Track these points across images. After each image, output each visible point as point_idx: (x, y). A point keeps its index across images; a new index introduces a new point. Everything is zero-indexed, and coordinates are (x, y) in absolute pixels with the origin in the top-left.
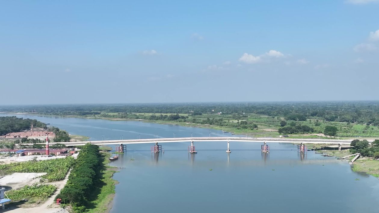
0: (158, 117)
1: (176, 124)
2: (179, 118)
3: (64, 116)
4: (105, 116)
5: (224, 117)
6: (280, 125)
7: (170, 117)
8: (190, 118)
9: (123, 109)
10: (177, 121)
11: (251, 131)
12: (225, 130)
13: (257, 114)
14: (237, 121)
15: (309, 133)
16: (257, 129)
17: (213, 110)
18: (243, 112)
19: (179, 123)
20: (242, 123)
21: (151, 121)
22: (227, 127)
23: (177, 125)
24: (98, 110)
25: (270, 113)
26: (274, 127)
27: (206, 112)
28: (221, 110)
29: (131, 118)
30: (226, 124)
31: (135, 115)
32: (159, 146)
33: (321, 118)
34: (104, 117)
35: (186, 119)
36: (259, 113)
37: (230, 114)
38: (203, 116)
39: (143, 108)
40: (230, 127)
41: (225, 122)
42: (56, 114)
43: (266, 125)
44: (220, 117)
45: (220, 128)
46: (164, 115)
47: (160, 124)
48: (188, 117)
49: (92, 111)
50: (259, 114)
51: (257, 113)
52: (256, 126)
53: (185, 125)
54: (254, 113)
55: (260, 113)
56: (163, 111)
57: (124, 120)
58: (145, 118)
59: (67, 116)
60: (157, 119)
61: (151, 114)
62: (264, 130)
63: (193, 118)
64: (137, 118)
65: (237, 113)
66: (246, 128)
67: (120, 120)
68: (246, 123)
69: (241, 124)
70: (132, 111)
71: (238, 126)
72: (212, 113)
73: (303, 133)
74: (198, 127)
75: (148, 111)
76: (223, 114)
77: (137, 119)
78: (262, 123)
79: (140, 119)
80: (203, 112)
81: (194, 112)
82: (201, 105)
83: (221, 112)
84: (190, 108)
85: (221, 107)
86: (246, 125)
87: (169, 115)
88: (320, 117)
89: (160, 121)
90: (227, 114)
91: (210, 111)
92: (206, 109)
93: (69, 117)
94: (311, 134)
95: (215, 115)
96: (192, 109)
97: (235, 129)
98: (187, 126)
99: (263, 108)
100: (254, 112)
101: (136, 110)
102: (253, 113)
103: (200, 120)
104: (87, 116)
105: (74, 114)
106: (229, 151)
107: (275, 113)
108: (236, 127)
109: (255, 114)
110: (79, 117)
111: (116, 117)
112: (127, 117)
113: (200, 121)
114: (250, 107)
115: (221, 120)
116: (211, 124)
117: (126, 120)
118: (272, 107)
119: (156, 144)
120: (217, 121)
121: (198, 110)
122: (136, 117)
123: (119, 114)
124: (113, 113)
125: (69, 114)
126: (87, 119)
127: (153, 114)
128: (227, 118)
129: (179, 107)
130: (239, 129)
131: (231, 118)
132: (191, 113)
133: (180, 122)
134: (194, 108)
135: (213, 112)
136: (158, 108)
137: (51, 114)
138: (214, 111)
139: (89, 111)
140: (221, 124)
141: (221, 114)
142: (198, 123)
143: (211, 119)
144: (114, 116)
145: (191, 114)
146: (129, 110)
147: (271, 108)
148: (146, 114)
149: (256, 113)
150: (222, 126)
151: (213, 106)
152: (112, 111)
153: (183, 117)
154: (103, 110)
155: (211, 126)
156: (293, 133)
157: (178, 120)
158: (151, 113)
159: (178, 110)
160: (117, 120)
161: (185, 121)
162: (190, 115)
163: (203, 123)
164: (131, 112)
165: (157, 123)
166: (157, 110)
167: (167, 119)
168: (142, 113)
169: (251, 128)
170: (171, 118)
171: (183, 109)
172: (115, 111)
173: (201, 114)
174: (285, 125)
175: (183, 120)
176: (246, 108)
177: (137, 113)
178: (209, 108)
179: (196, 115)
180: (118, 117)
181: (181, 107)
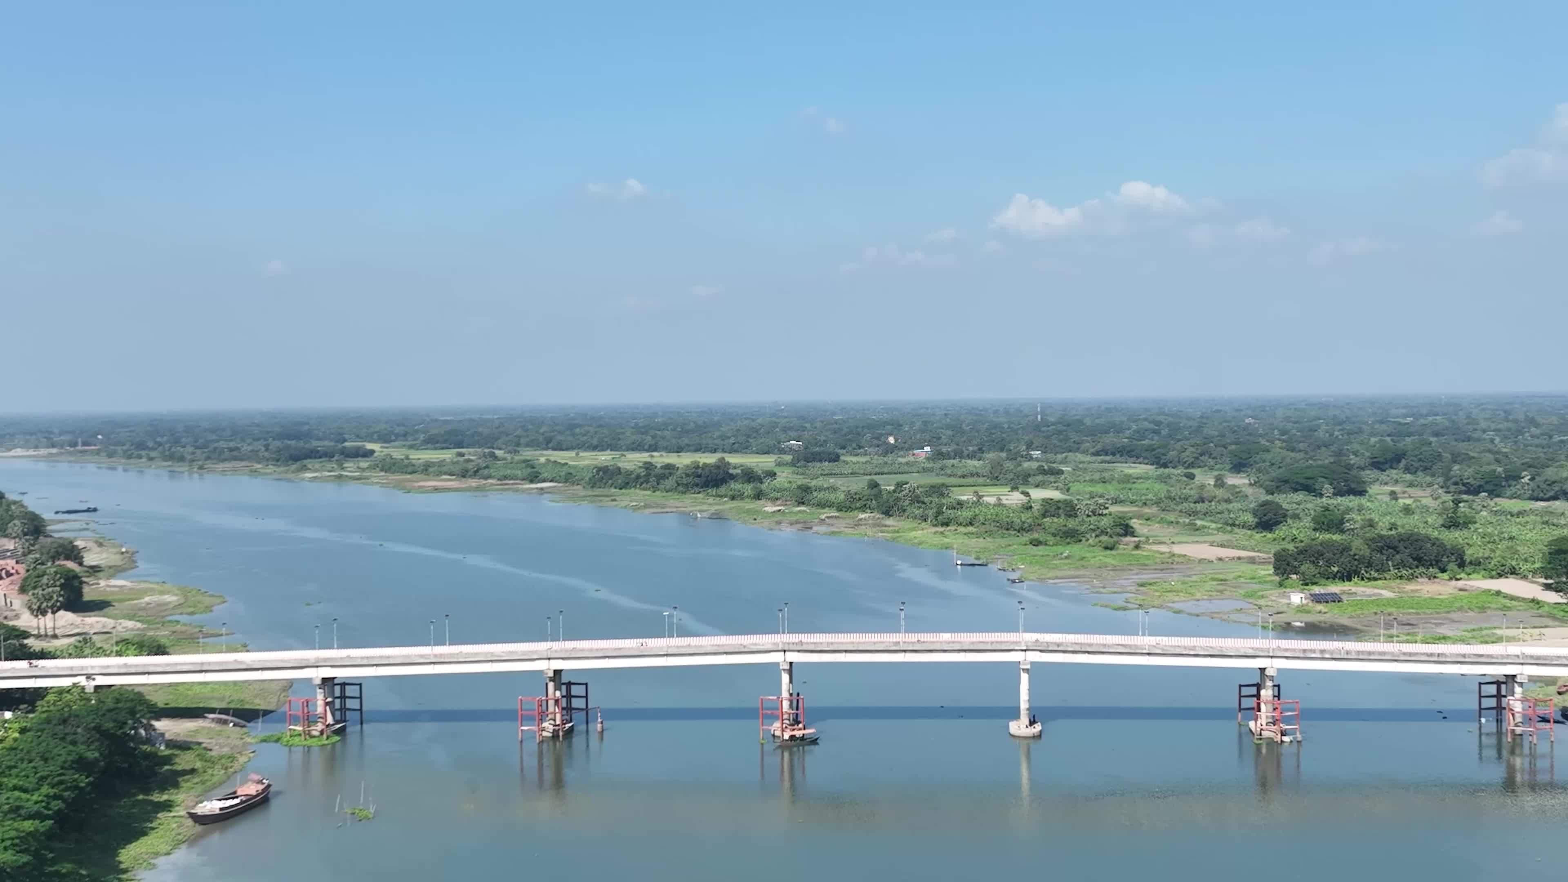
0: (629, 473)
1: (713, 509)
2: (732, 477)
3: (201, 468)
4: (389, 466)
5: (949, 472)
6: (1249, 518)
7: (687, 475)
8: (784, 477)
9: (486, 432)
10: (721, 496)
11: (1109, 558)
12: (969, 553)
13: (1100, 458)
14: (1015, 498)
15: (1445, 576)
16: (1137, 547)
17: (891, 440)
18: (1030, 446)
19: (727, 506)
20: (1050, 508)
21: (598, 491)
22: (971, 529)
23: (717, 517)
24: (375, 436)
25: (1162, 451)
26: (1218, 529)
27: (860, 447)
28: (928, 437)
29: (506, 477)
30: (966, 514)
31: (528, 463)
32: (575, 690)
33: (1429, 479)
34: (382, 470)
35: (764, 487)
36: (1107, 454)
37: (971, 456)
38: (847, 470)
39: (580, 426)
40: (990, 533)
41: (960, 504)
42: (171, 457)
43: (1171, 517)
44: (925, 470)
45: (938, 540)
46: (661, 459)
47: (636, 508)
48: (772, 475)
49: (345, 441)
50: (1108, 458)
51: (1097, 454)
52: (1128, 531)
53: (754, 514)
54: (1085, 452)
55: (1113, 454)
56: (662, 443)
57: (469, 489)
58: (569, 477)
59: (221, 466)
60: (625, 485)
61: (604, 458)
62: (1177, 549)
63: (801, 481)
64: (534, 478)
65: (1002, 450)
66: (1072, 536)
67: (449, 490)
68: (1070, 510)
69: (1044, 516)
70: (523, 441)
71: (1029, 530)
72: (885, 453)
73: (1412, 578)
74: (823, 529)
75: (595, 442)
76: (939, 455)
77: (532, 482)
78: (1146, 510)
79: (544, 481)
80: (843, 448)
81: (806, 448)
82: (834, 414)
83: (927, 449)
84: (785, 430)
85: (925, 423)
86: (1072, 524)
87: (684, 460)
88: (1420, 473)
89: (639, 495)
90: (959, 454)
91: (876, 442)
92: (859, 434)
93: (224, 472)
94: (1460, 584)
95: (901, 460)
96: (793, 434)
97: (1017, 542)
98: (766, 523)
99: (1119, 429)
100: (1083, 447)
101: (541, 438)
102: (1077, 450)
103: (834, 489)
104: (304, 468)
105: (253, 456)
106: (1032, 723)
107: (1188, 455)
108: (1022, 530)
109: (1088, 458)
110: (271, 469)
111: (440, 473)
112: (486, 472)
113: (832, 497)
114: (1053, 424)
115: (938, 490)
116: (887, 513)
117: (478, 489)
118: (1158, 423)
119: (552, 679)
120: (916, 500)
121: (823, 438)
122: (529, 470)
123: (461, 455)
124: (436, 449)
125: (235, 455)
126: (303, 479)
127: (616, 454)
128: (963, 477)
129: (739, 423)
130: (1036, 543)
131: (981, 480)
132: (791, 450)
133: (733, 498)
134: (804, 429)
135: (890, 450)
136: (642, 430)
137: (153, 454)
138: (896, 440)
139: (332, 444)
140: (939, 513)
141: (928, 459)
142: (822, 505)
143: (888, 485)
144: (426, 469)
145: (788, 458)
146: (510, 437)
147: (1152, 426)
148: (581, 454)
149: (1093, 454)
150: (947, 524)
151: (886, 417)
152: (433, 442)
153: (749, 476)
154: (397, 436)
155: (890, 521)
156: (1357, 573)
157: (723, 490)
158: (608, 452)
159: (732, 440)
160: (436, 490)
161: (758, 496)
162: (787, 464)
163: (850, 509)
164: (516, 445)
165: (623, 504)
166: (638, 438)
167: (670, 482)
168: (567, 449)
169: (1104, 538)
170: (690, 479)
171: (754, 432)
172: (445, 441)
173: (836, 459)
174: (1278, 523)
175: (748, 489)
176: (1037, 428)
177: (547, 449)
178: (871, 426)
179: (814, 460)
180: (445, 474)
181: (746, 422)
